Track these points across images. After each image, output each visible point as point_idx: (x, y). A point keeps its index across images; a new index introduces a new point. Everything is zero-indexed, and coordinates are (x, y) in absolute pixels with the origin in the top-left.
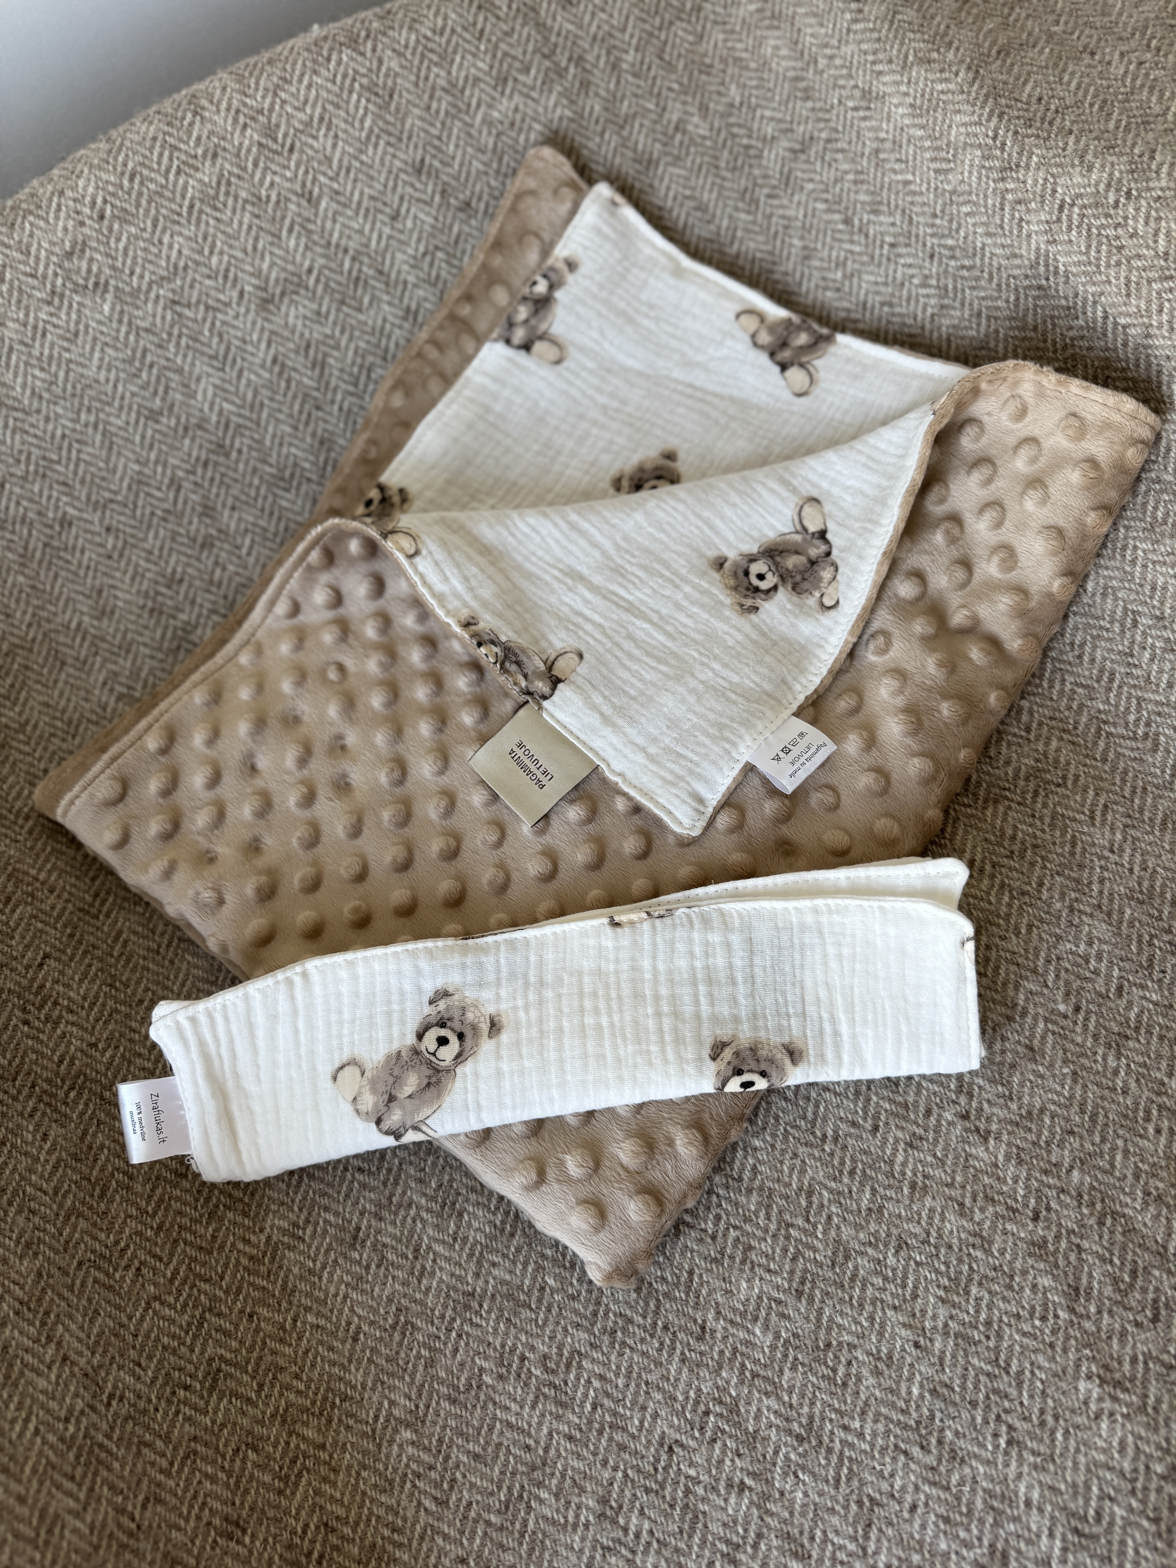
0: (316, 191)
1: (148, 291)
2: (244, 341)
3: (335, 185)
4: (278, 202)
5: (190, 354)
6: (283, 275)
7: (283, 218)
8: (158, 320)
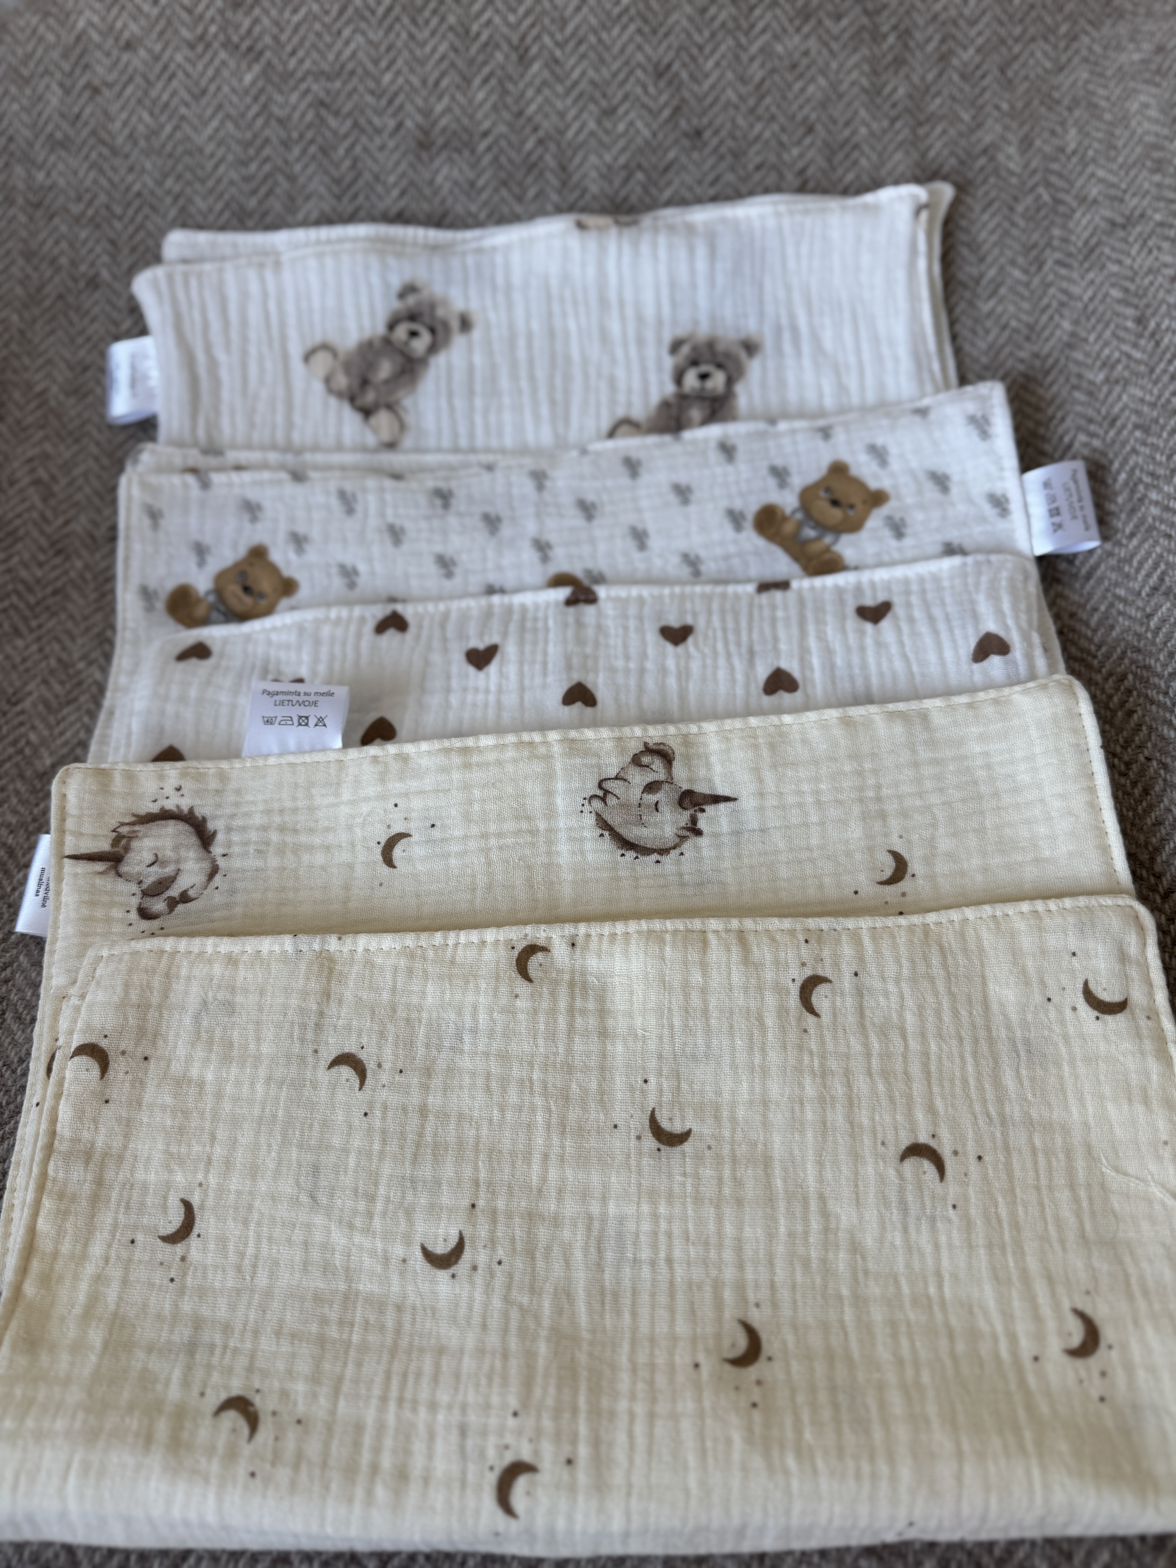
0: (534, 50)
1: (303, 79)
2: (377, 178)
3: (558, 53)
4: (486, 44)
5: (312, 168)
6: (454, 126)
7: (485, 63)
8: (296, 115)
